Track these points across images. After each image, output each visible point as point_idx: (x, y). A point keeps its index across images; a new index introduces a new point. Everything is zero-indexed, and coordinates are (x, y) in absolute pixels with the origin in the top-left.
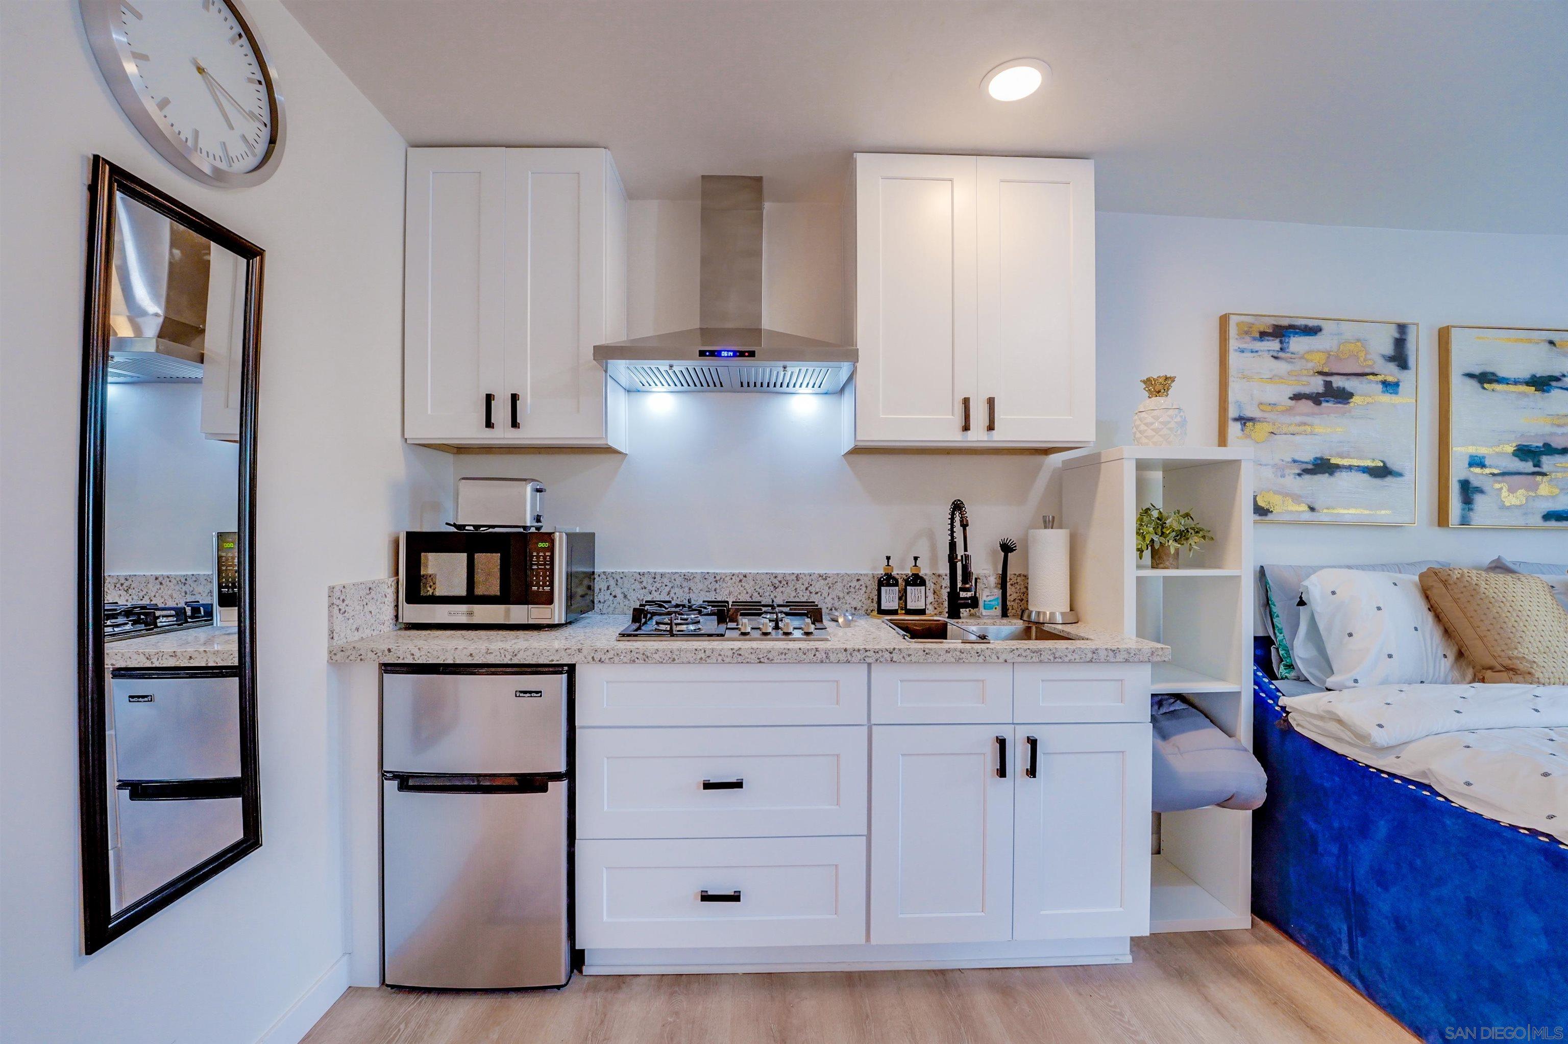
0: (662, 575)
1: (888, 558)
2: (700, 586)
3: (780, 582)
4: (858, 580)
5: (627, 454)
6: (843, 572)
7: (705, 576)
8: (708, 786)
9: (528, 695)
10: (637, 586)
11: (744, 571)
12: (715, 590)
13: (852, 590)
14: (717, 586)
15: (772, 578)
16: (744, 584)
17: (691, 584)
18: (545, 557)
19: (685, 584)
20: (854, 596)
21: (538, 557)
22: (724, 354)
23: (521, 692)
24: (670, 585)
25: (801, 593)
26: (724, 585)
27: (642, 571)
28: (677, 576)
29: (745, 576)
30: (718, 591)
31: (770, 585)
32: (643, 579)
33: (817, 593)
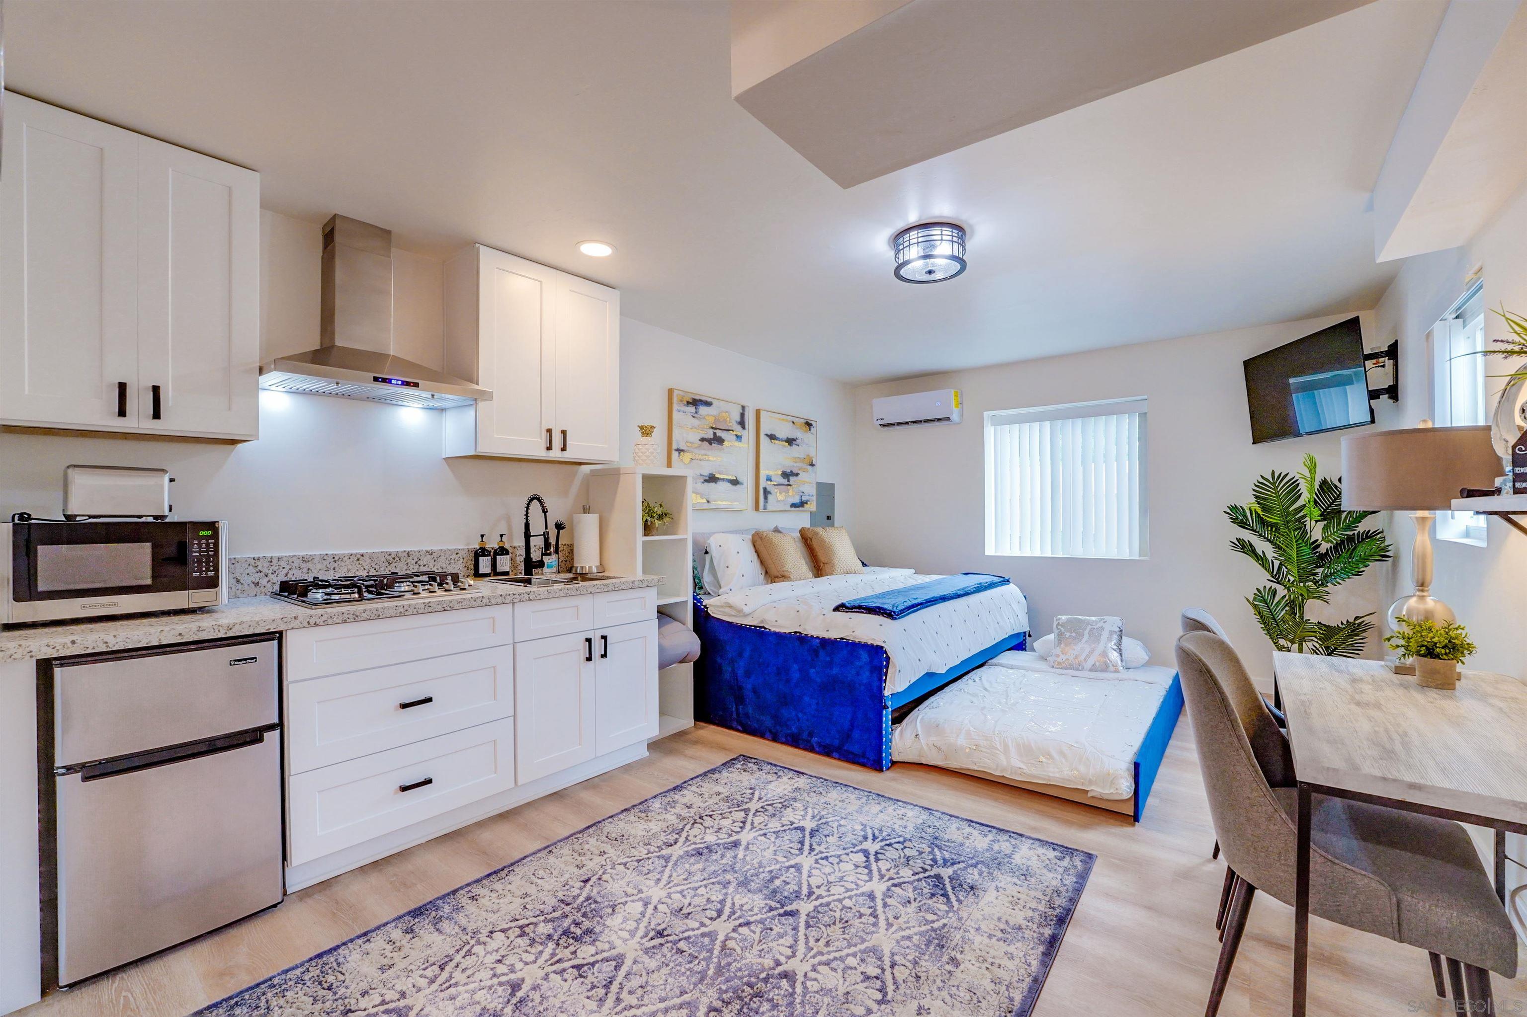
1: (482, 536)
2: (319, 566)
3: (394, 559)
4: (457, 554)
6: (444, 548)
7: (323, 558)
8: (405, 705)
11: (359, 551)
12: (334, 569)
13: (453, 561)
14: (336, 565)
15: (387, 556)
16: (361, 562)
17: (309, 565)
19: (303, 565)
20: (454, 566)
24: (288, 567)
25: (412, 566)
26: (343, 564)
27: (257, 556)
28: (294, 559)
29: (363, 556)
30: (336, 570)
31: (385, 561)
32: (258, 563)
33: (424, 566)
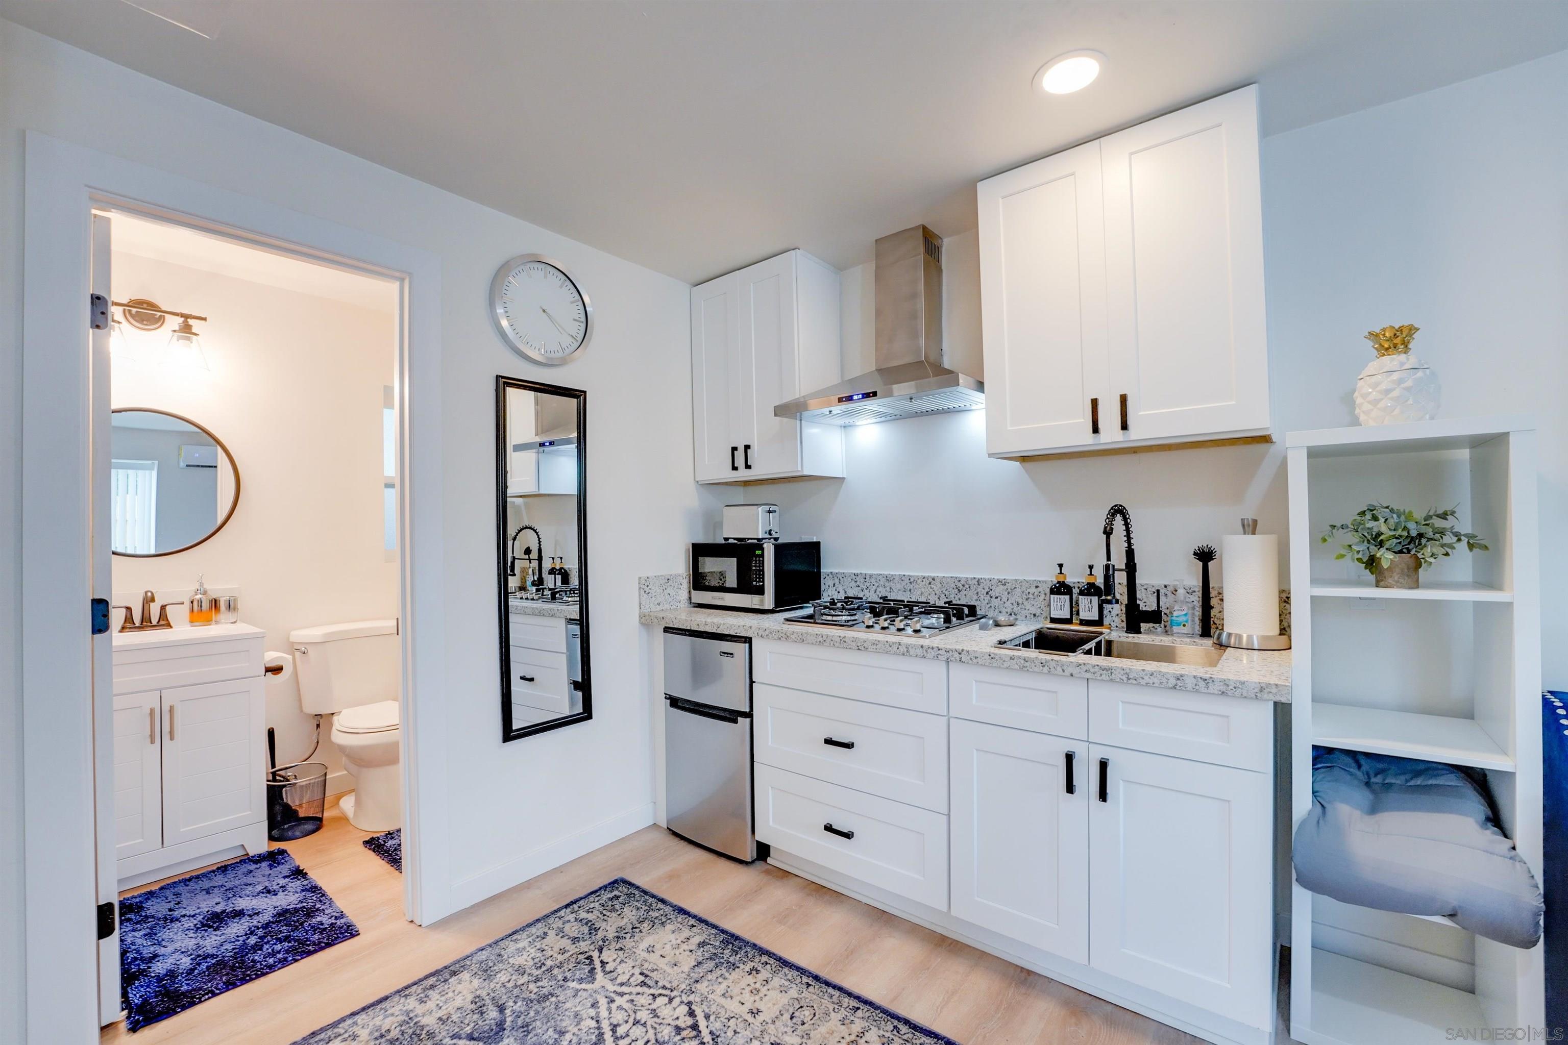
0: (871, 576)
1: (1061, 566)
2: (899, 586)
3: (963, 586)
4: (1037, 587)
5: (844, 478)
6: (1021, 578)
7: (902, 578)
8: (829, 741)
9: (726, 655)
10: (853, 584)
11: (933, 575)
12: (910, 590)
13: (1031, 596)
14: (912, 586)
15: (956, 582)
16: (932, 586)
17: (891, 584)
18: (759, 560)
19: (887, 584)
20: (1033, 602)
21: (756, 561)
22: (855, 397)
23: (723, 653)
24: (876, 585)
25: (982, 597)
26: (917, 586)
27: (856, 572)
28: (881, 577)
29: (934, 579)
30: (912, 591)
31: (955, 587)
32: (858, 579)
33: (997, 598)
